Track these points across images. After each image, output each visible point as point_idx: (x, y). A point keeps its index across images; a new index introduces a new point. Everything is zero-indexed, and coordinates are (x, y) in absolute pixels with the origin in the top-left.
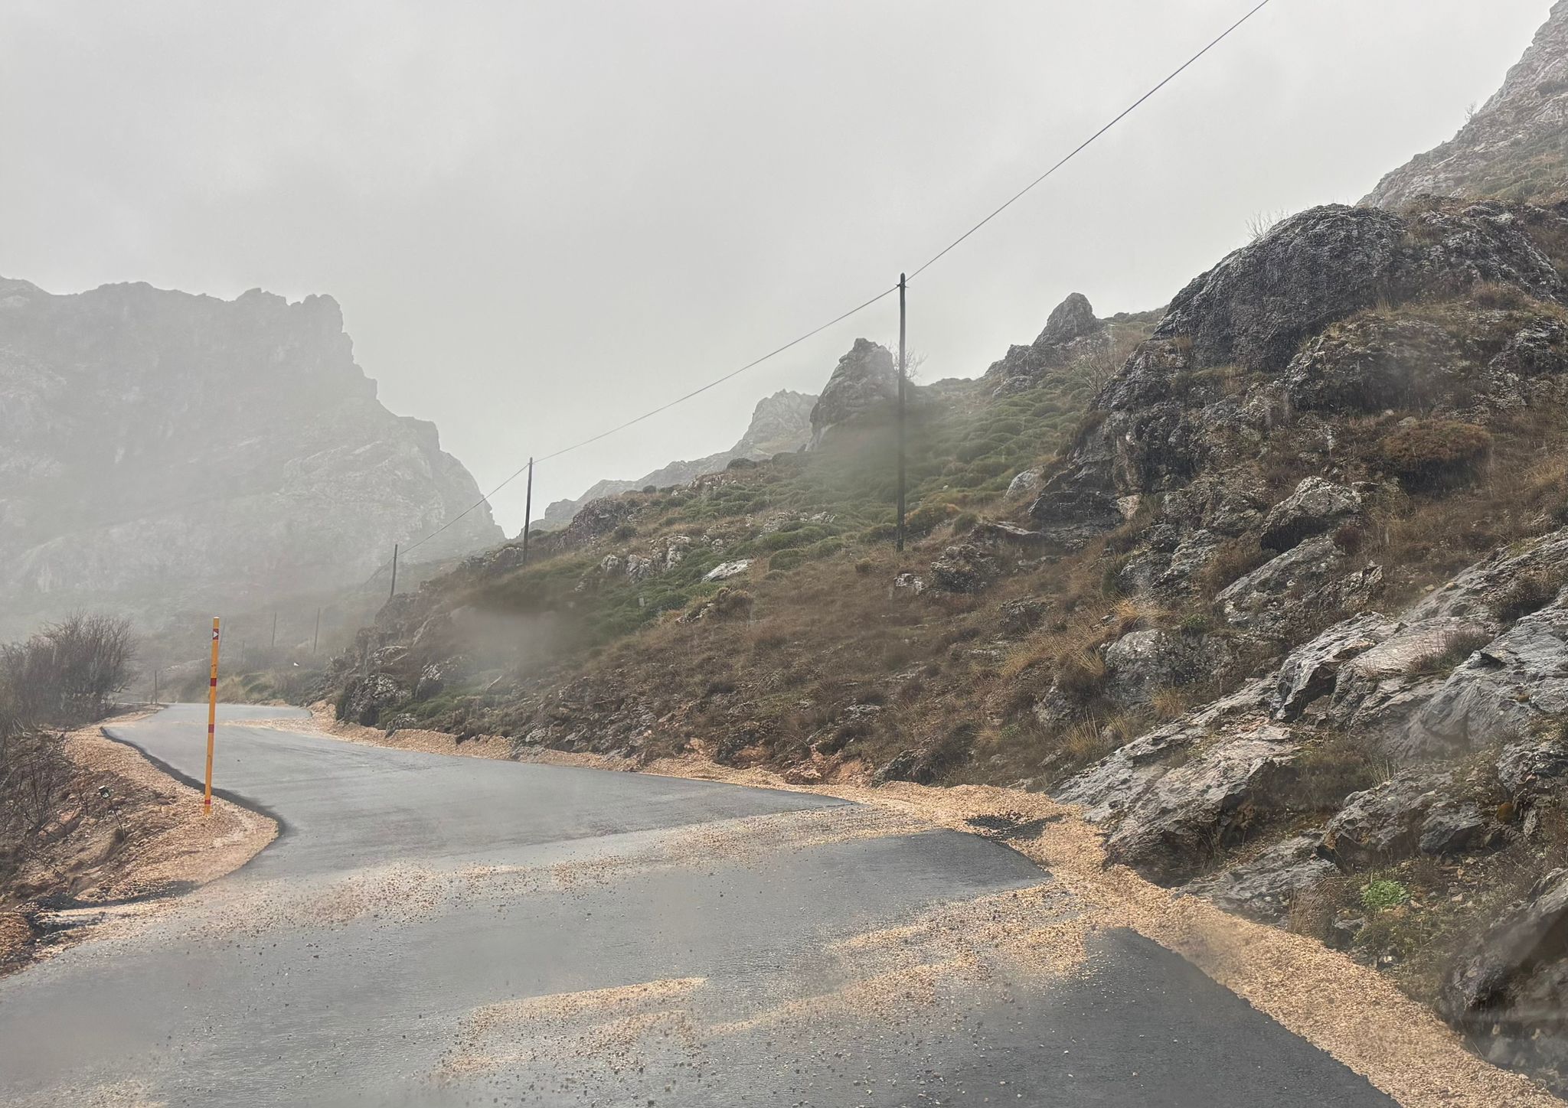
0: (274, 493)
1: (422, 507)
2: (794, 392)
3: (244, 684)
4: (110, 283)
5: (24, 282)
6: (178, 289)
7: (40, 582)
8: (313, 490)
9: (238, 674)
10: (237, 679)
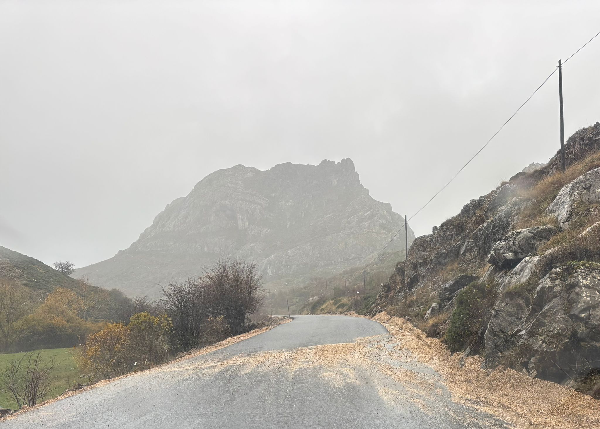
0: (339, 233)
1: (390, 233)
2: (537, 163)
3: (335, 304)
4: (278, 164)
5: (252, 167)
6: (300, 163)
7: (268, 272)
8: (352, 230)
9: (332, 299)
10: (332, 302)
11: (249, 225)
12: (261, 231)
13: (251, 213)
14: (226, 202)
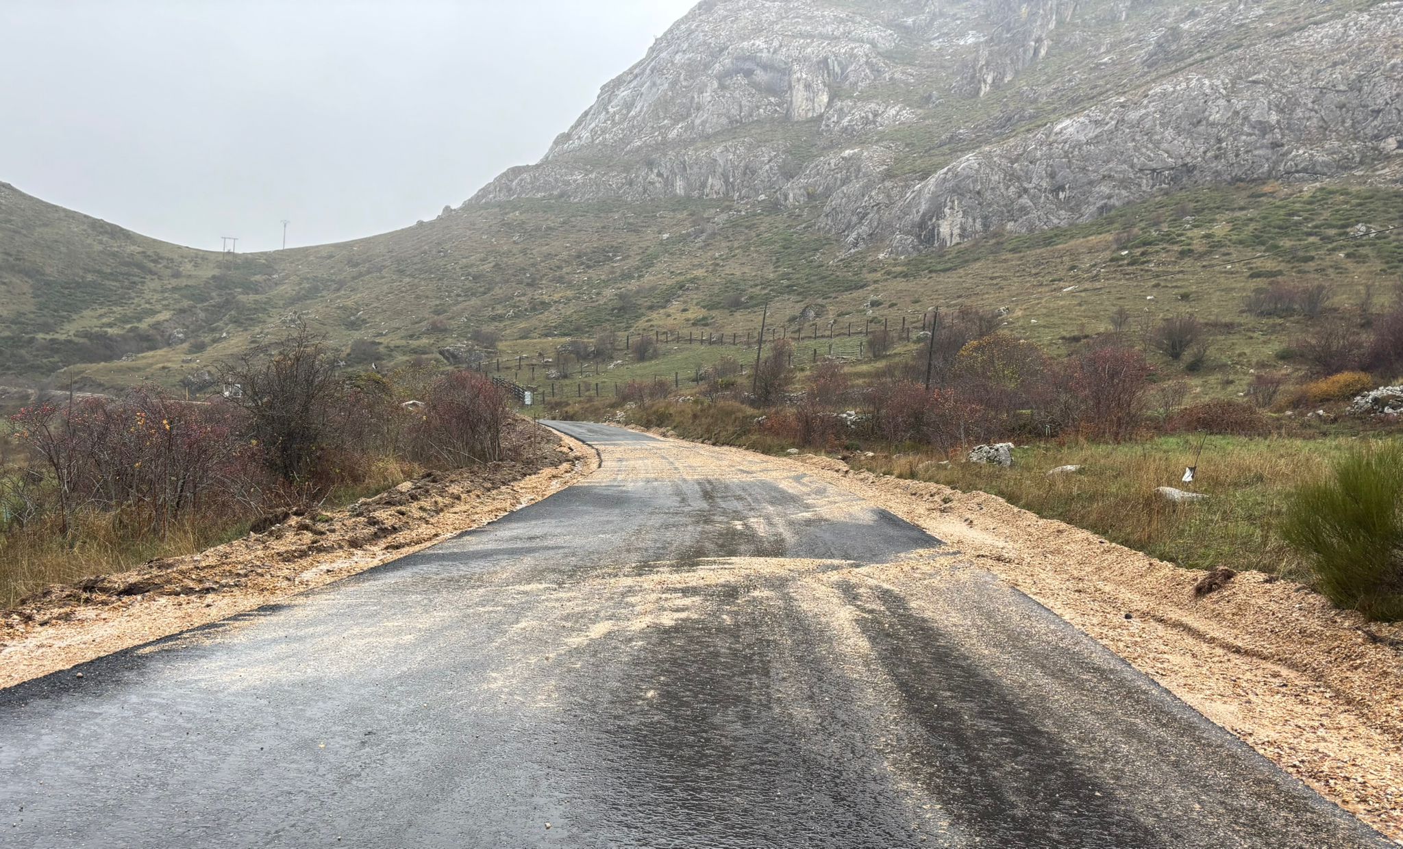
11: (828, 102)
12: (875, 115)
13: (837, 69)
14: (753, 44)
